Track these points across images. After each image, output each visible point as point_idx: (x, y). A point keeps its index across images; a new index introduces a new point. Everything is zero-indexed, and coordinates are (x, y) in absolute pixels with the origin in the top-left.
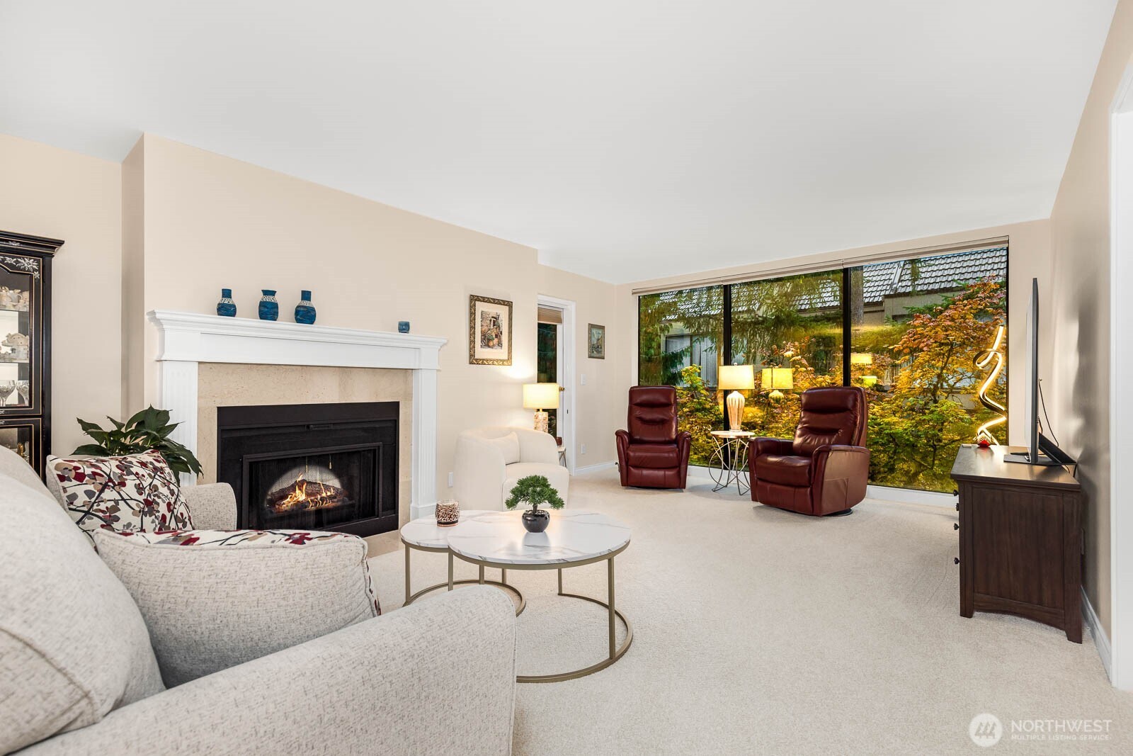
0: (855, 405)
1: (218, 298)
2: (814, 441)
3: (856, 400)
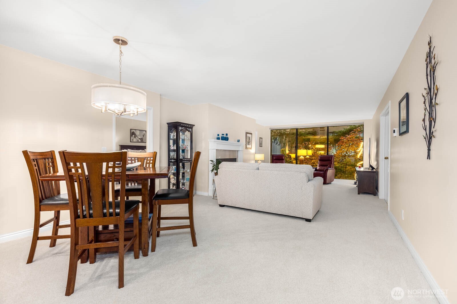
0: (332, 159)
1: (217, 136)
2: (323, 168)
3: (332, 158)
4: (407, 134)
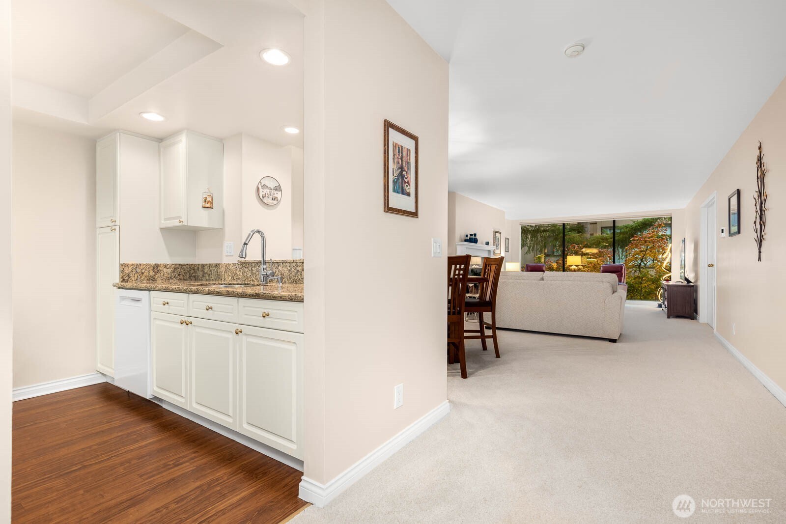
1: (465, 237)
3: (622, 268)
4: (739, 236)
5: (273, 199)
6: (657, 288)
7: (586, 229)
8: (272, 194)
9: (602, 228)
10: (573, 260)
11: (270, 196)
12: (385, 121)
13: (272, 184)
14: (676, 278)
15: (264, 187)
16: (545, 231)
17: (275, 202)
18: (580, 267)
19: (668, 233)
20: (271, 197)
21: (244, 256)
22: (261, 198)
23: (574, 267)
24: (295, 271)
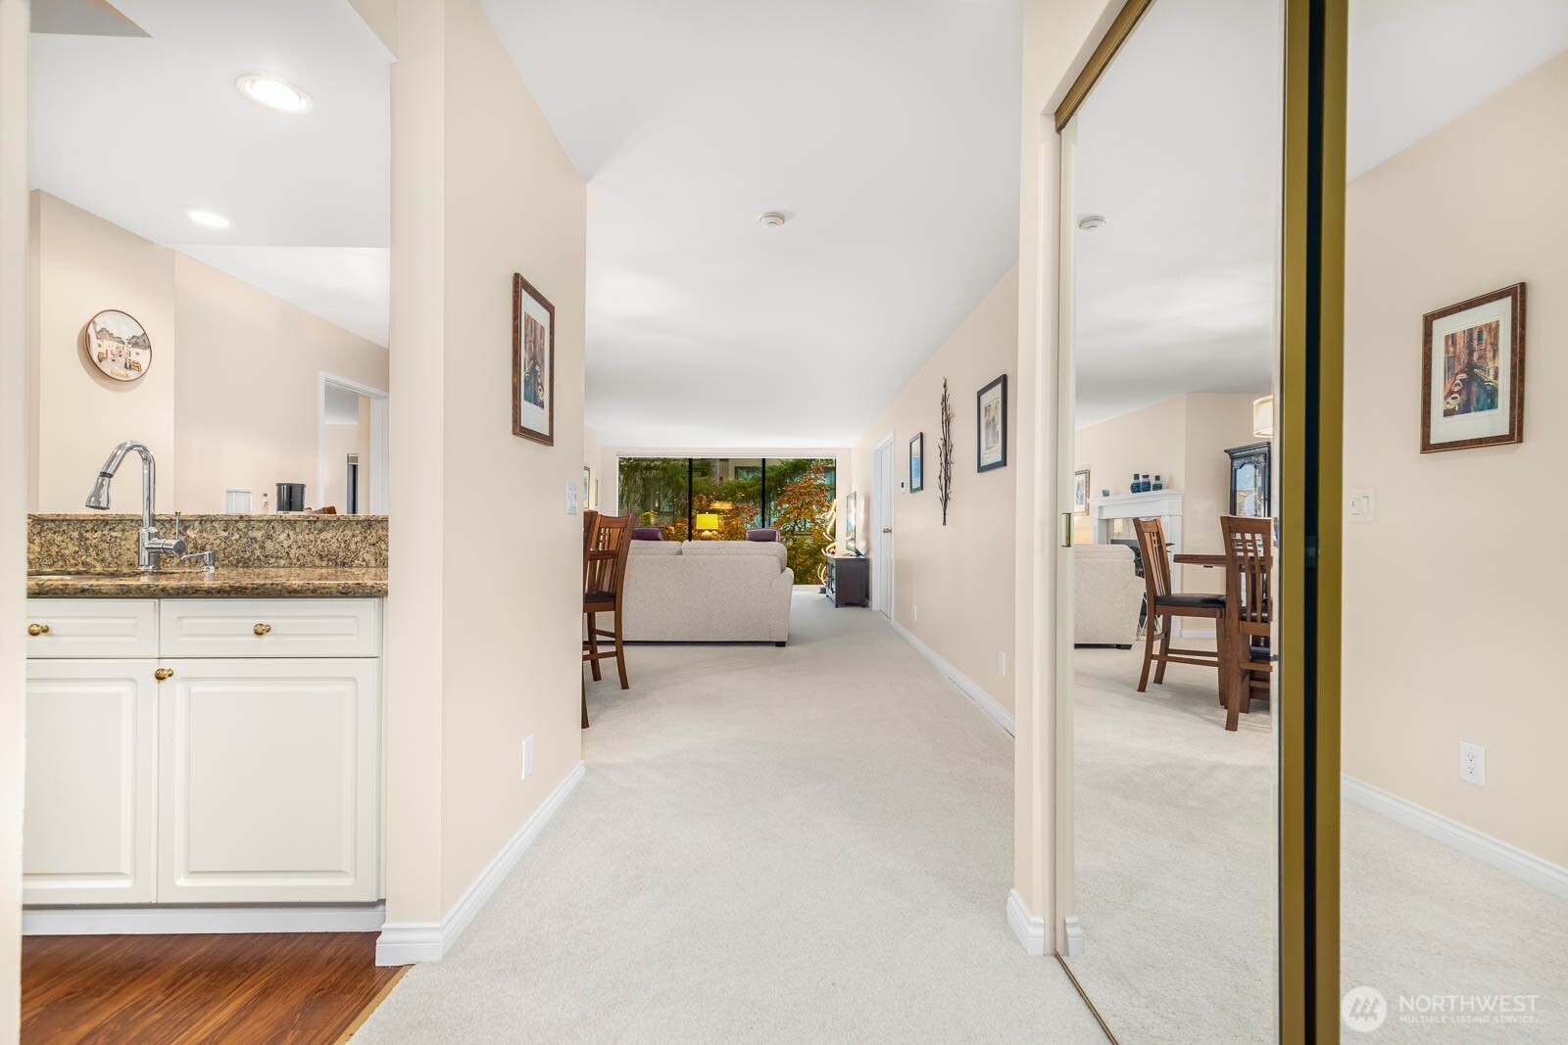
4: (921, 492)
5: (128, 366)
6: (816, 563)
7: (714, 469)
8: (123, 354)
9: (736, 468)
10: (707, 522)
11: (118, 359)
12: (517, 276)
13: (126, 330)
14: (841, 549)
15: (103, 333)
16: (648, 468)
17: (133, 374)
18: (715, 532)
19: (827, 482)
20: (122, 360)
21: (104, 505)
22: (96, 360)
23: (706, 533)
24: (245, 540)
